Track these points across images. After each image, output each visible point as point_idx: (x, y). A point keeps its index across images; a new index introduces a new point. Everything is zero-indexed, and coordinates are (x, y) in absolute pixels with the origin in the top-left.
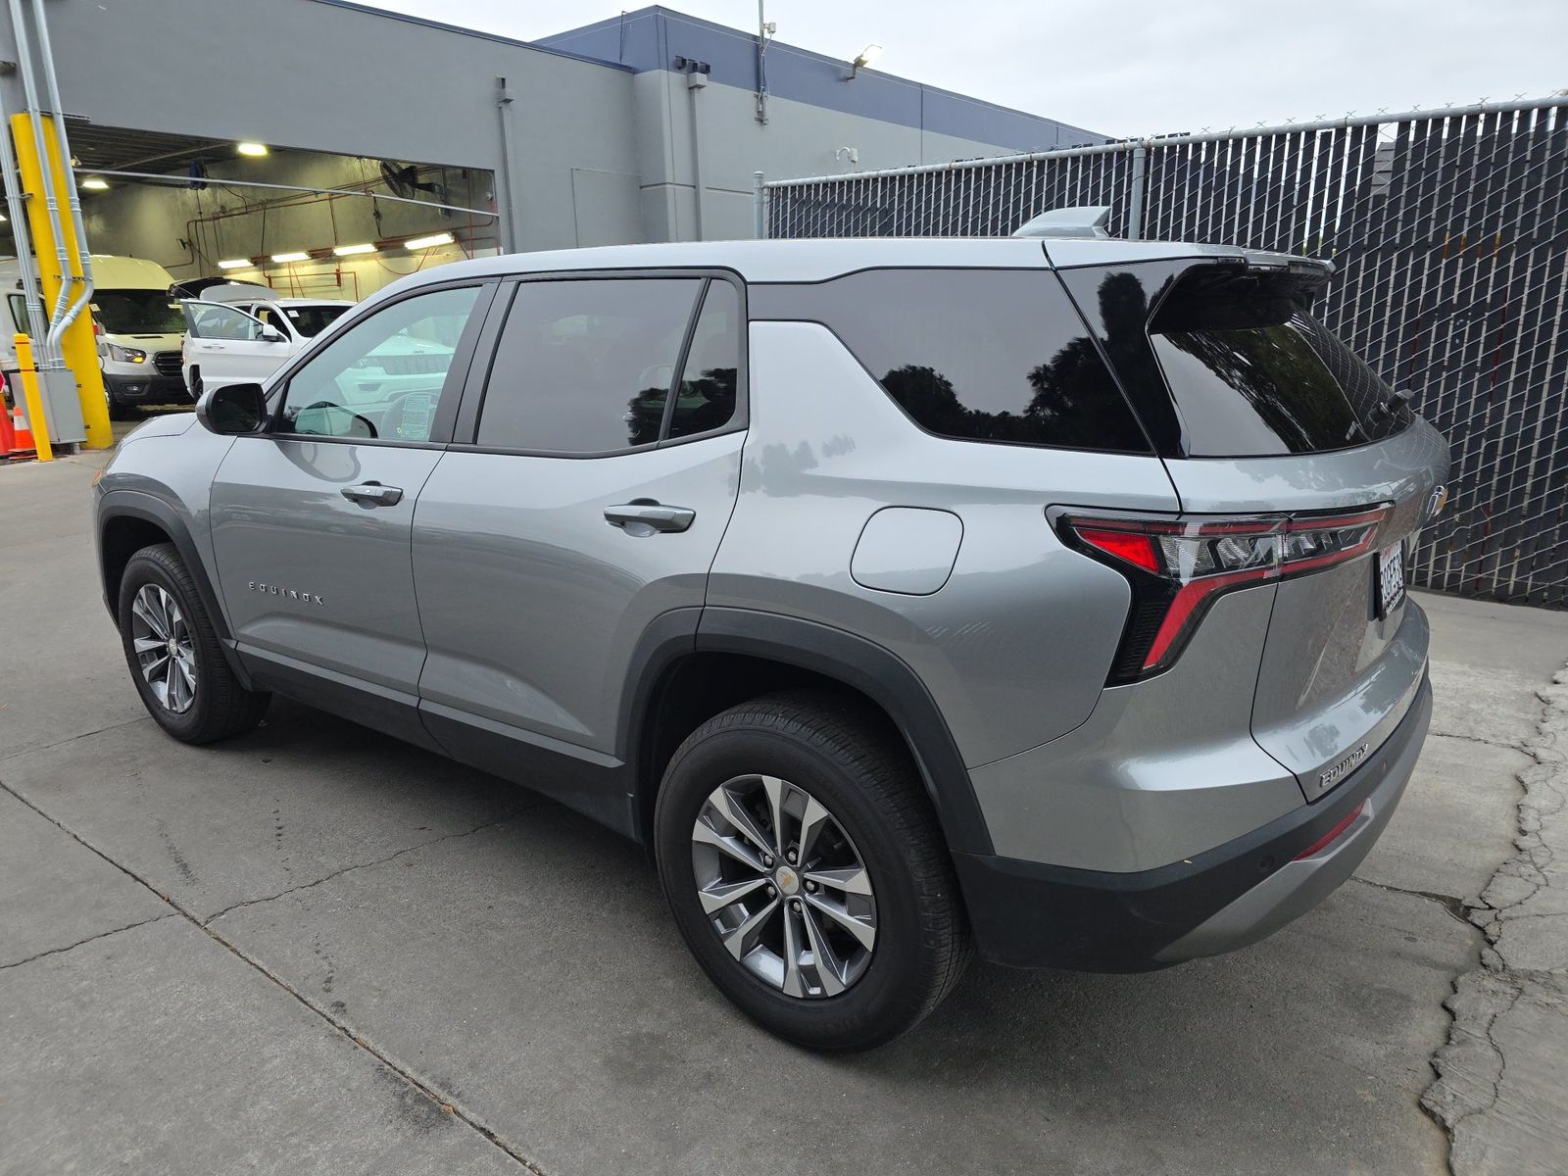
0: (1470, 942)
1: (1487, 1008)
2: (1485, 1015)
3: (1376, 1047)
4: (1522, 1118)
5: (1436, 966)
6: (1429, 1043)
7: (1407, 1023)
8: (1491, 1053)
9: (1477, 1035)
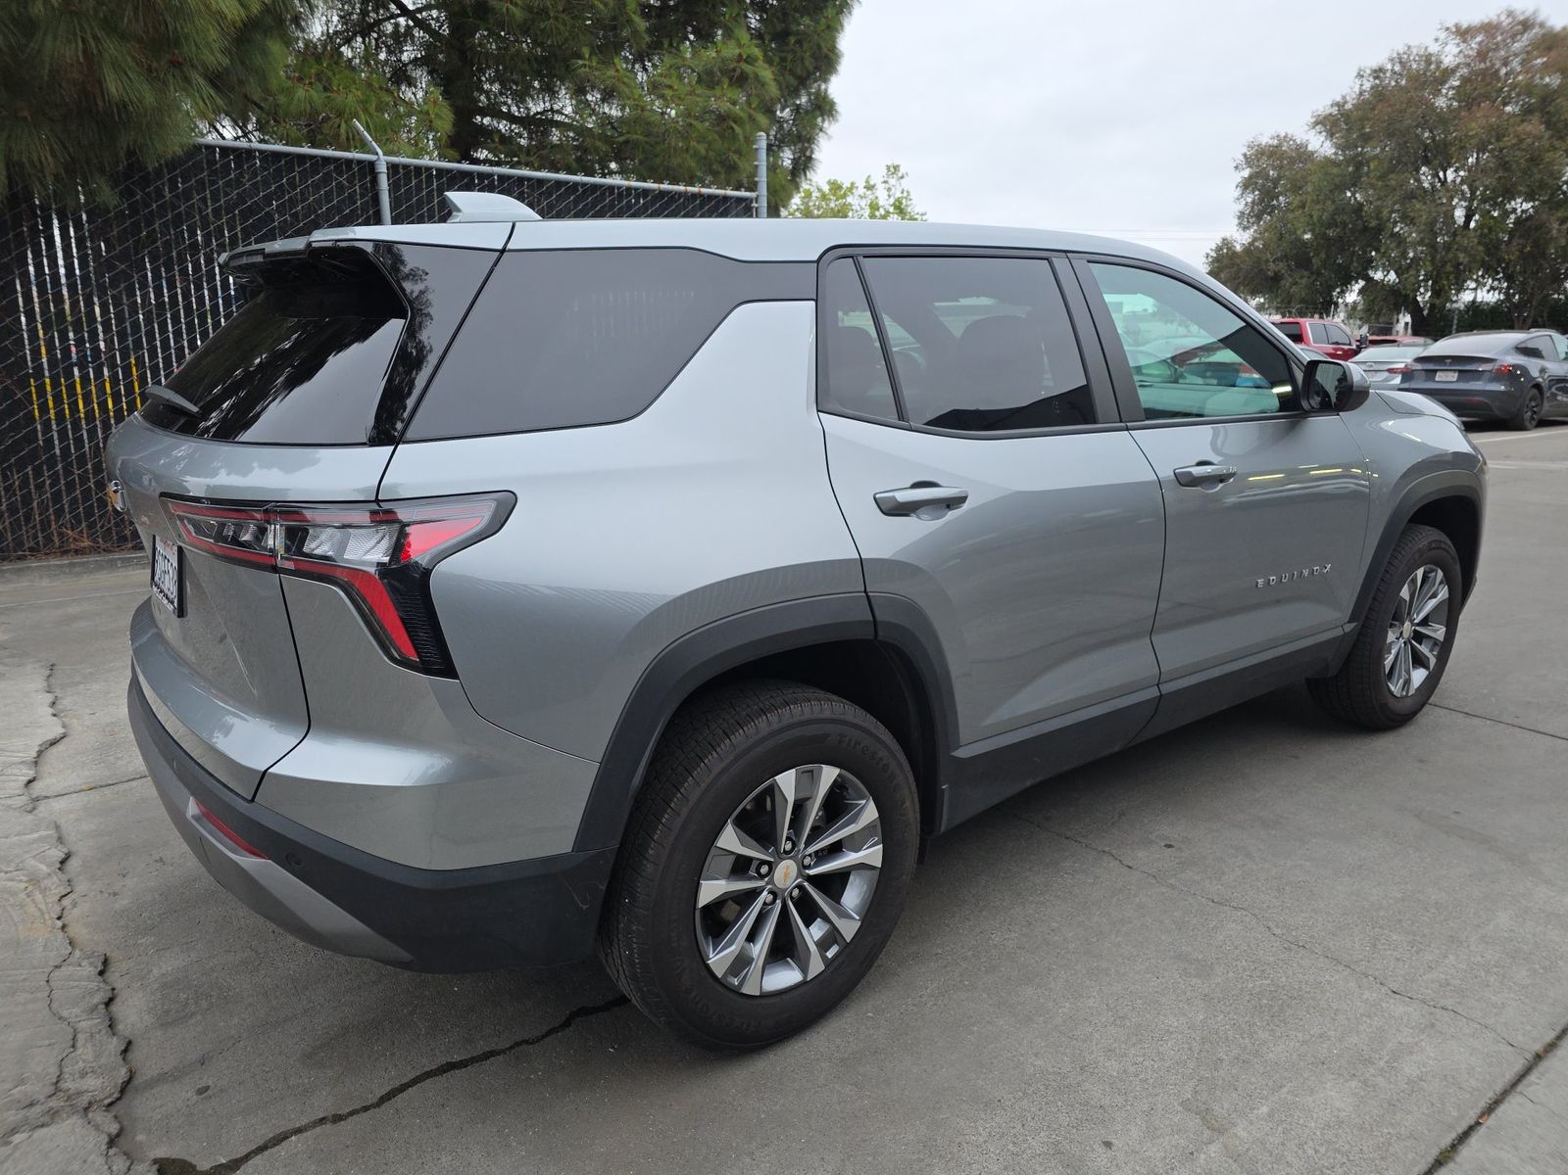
0: (140, 1137)
1: (85, 1052)
2: (84, 1045)
3: (163, 971)
4: (23, 977)
5: (162, 1078)
6: (123, 1003)
7: (151, 1005)
8: (65, 1014)
9: (83, 1023)
